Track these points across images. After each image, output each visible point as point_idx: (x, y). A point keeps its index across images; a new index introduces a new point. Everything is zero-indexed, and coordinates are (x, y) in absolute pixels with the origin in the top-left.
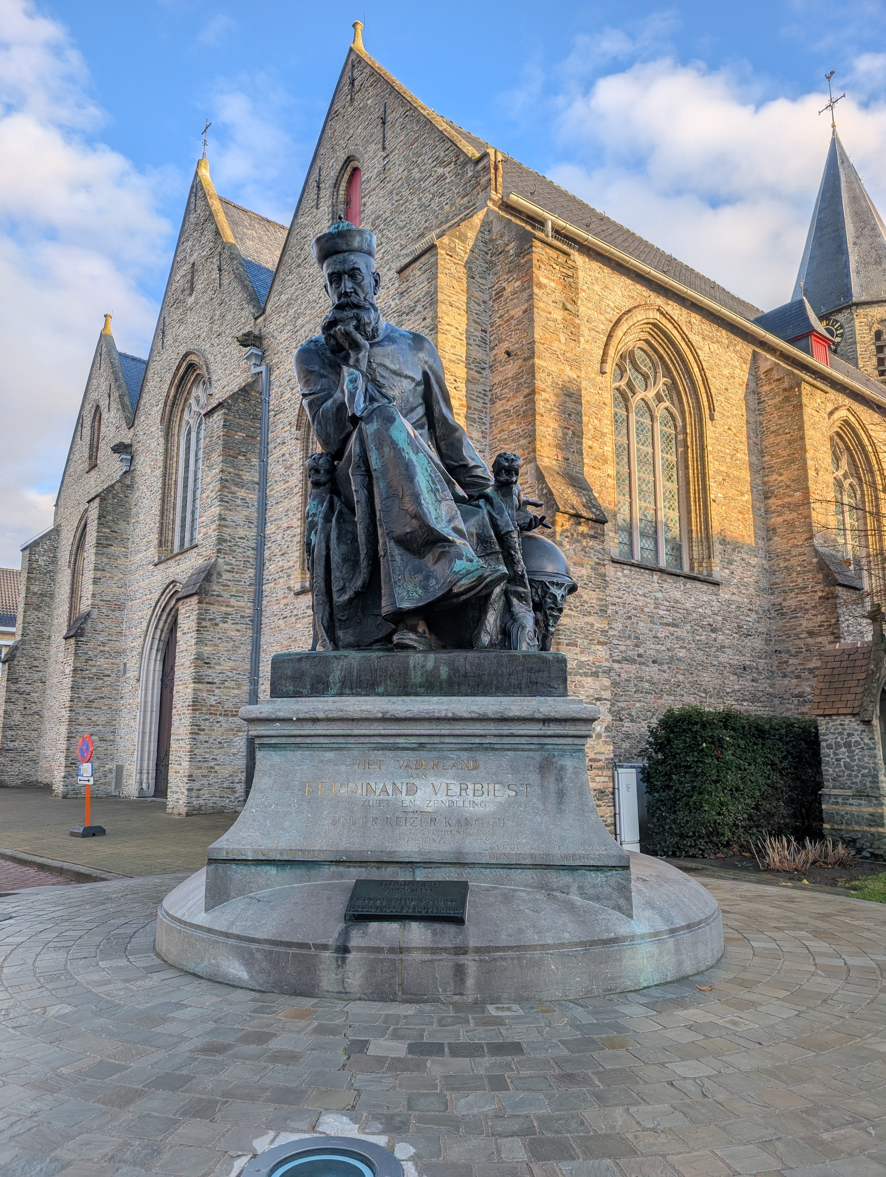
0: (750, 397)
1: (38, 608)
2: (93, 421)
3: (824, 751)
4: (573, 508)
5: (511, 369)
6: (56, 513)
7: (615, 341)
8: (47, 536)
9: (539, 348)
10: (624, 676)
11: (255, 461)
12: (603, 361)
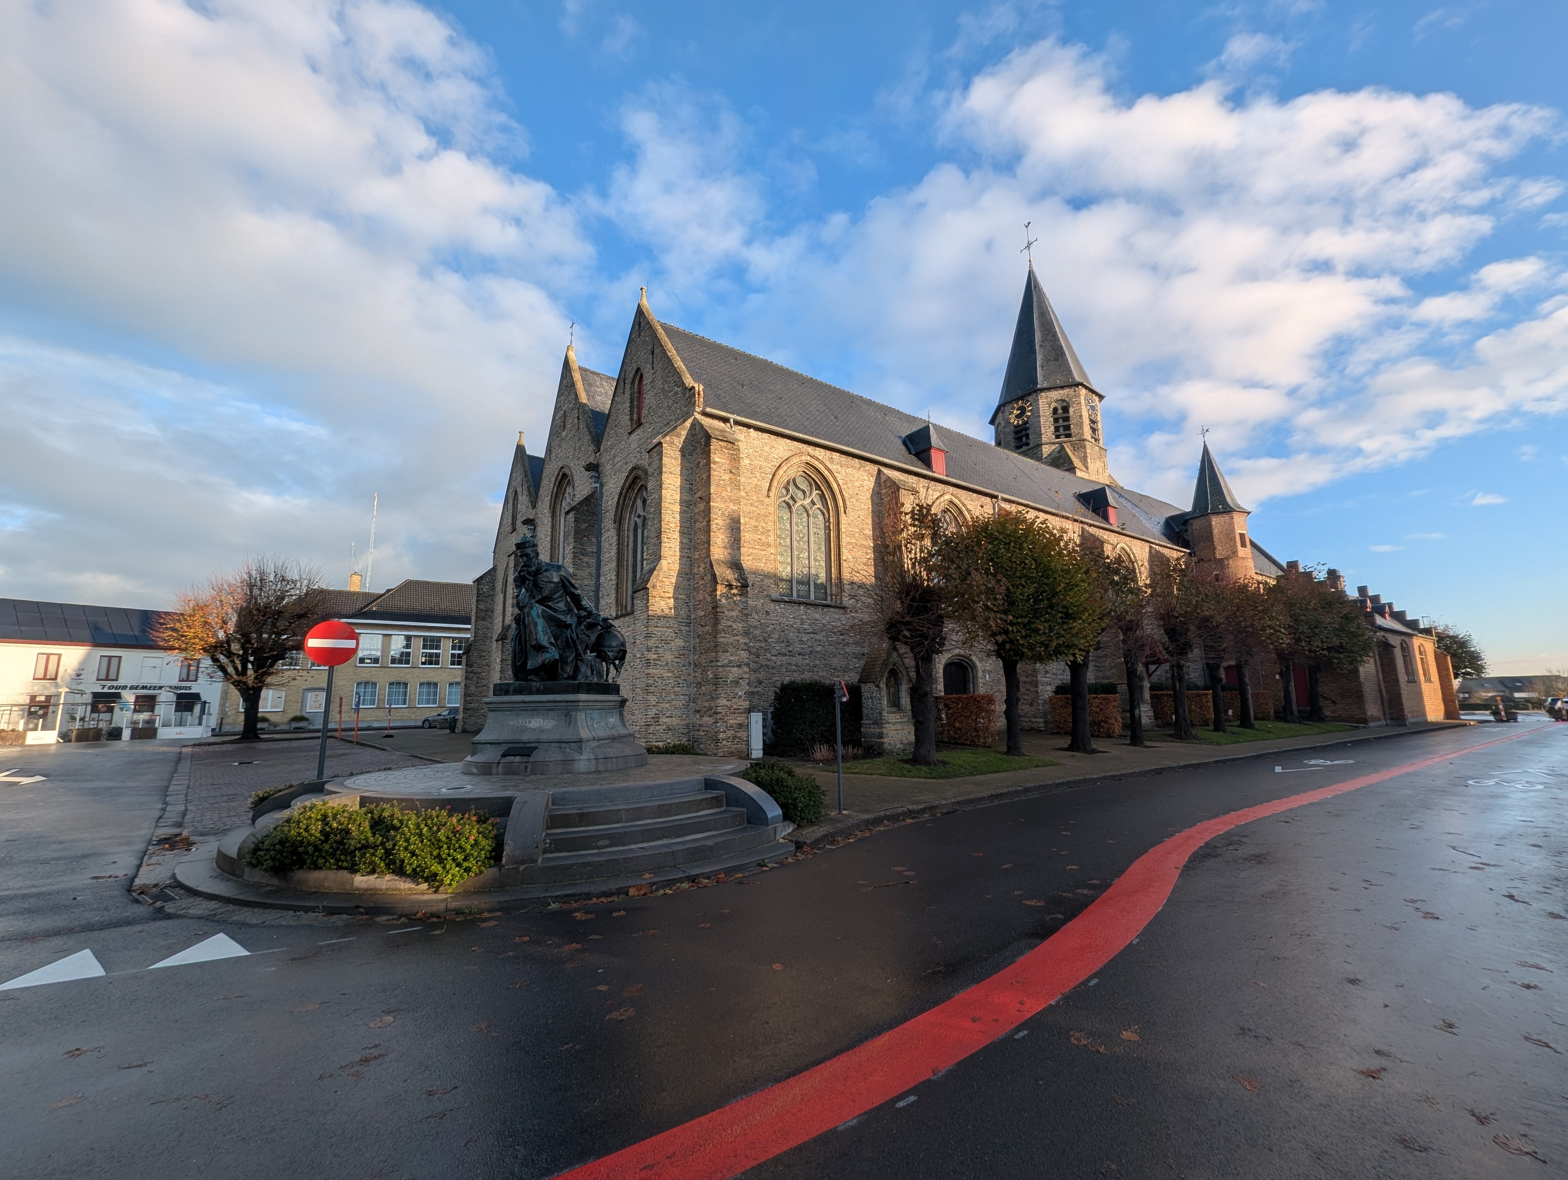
0: (875, 497)
1: (484, 619)
2: (514, 500)
3: (864, 701)
4: (728, 581)
5: (702, 506)
6: (494, 557)
7: (777, 477)
8: (489, 573)
9: (713, 496)
10: (779, 663)
11: (594, 540)
12: (769, 490)
